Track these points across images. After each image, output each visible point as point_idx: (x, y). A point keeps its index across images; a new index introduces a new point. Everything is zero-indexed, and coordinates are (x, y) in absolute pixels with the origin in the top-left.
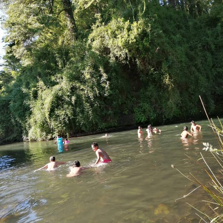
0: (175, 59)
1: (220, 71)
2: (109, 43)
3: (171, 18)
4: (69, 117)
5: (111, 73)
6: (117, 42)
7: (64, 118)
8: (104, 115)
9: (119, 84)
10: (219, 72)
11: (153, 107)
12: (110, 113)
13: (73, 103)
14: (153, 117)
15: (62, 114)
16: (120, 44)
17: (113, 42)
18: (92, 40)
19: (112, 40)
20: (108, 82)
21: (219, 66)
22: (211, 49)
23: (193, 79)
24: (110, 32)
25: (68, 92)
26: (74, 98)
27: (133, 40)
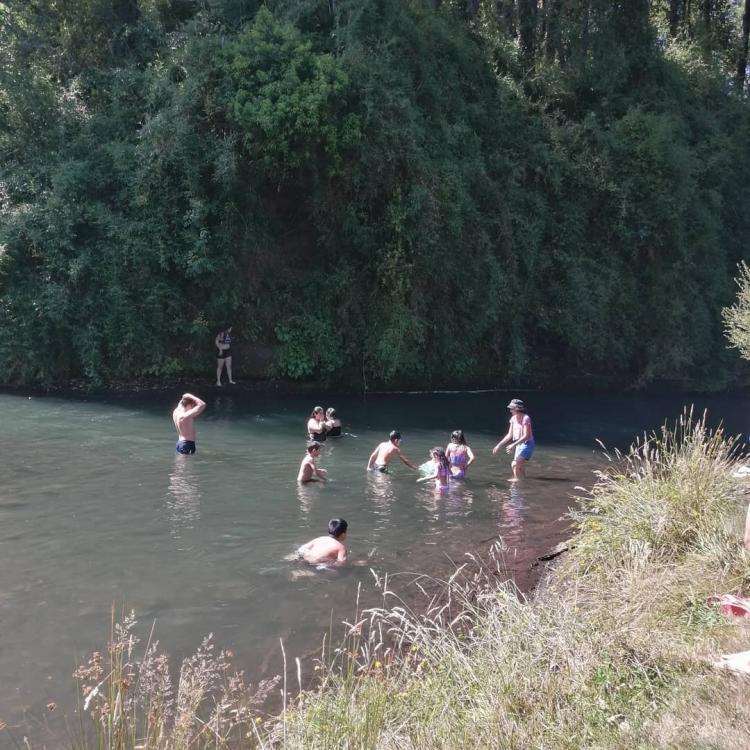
0: (431, 197)
1: (561, 258)
3: (453, 55)
5: (223, 202)
10: (557, 263)
11: (340, 334)
12: (195, 332)
20: (203, 232)
21: (563, 244)
22: (550, 185)
23: (477, 270)
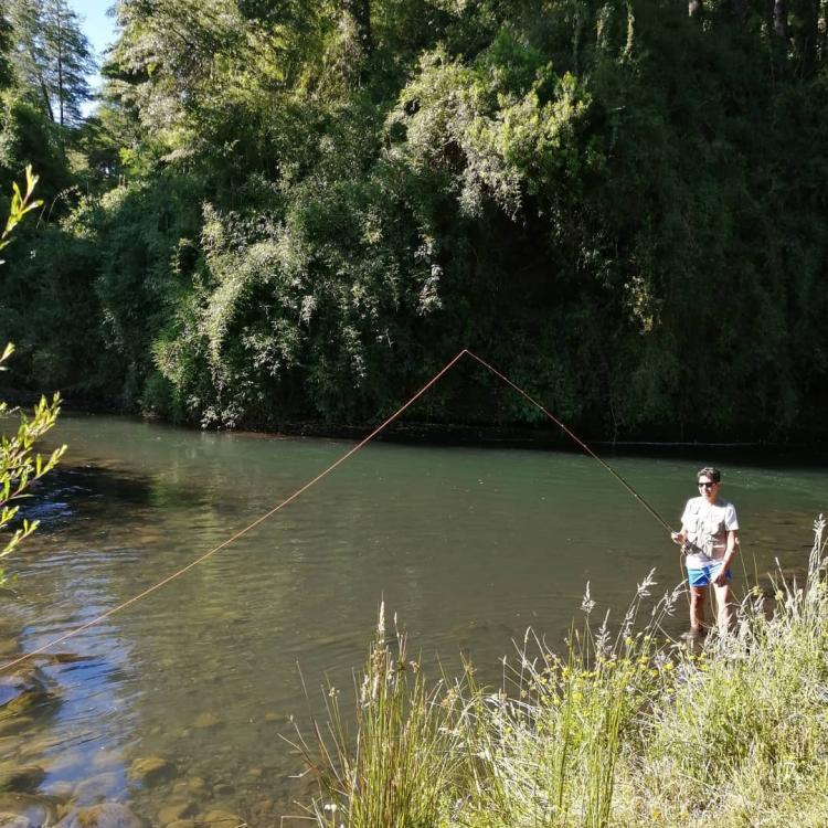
0: (686, 225)
2: (467, 131)
4: (284, 362)
5: (456, 236)
6: (494, 134)
7: (267, 364)
8: (405, 375)
9: (474, 280)
11: (578, 376)
13: (306, 317)
14: (568, 412)
15: (264, 349)
16: (503, 146)
17: (480, 132)
18: (413, 108)
19: (477, 121)
20: (435, 270)
24: (476, 92)
25: (295, 277)
26: (309, 302)
27: (550, 139)
